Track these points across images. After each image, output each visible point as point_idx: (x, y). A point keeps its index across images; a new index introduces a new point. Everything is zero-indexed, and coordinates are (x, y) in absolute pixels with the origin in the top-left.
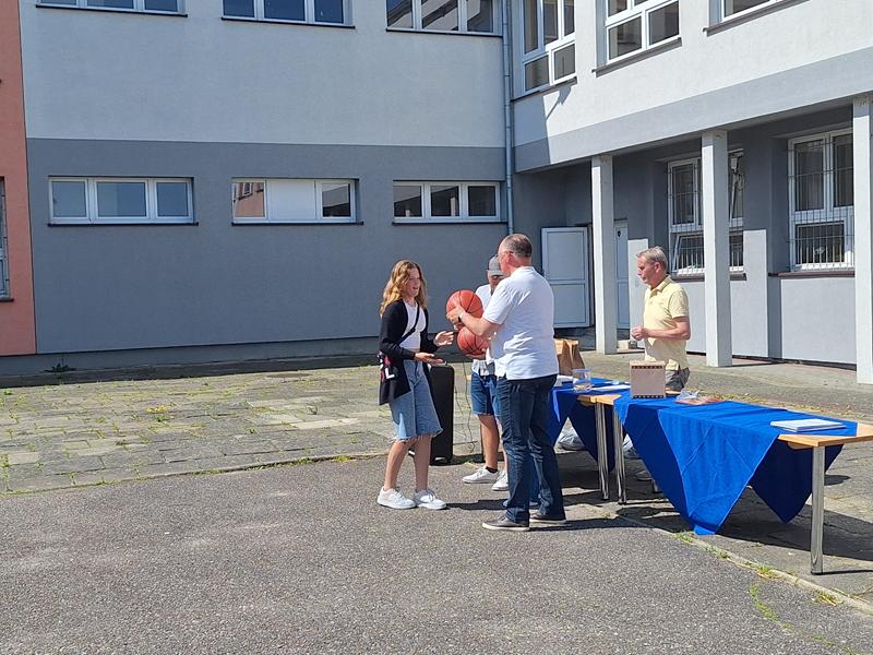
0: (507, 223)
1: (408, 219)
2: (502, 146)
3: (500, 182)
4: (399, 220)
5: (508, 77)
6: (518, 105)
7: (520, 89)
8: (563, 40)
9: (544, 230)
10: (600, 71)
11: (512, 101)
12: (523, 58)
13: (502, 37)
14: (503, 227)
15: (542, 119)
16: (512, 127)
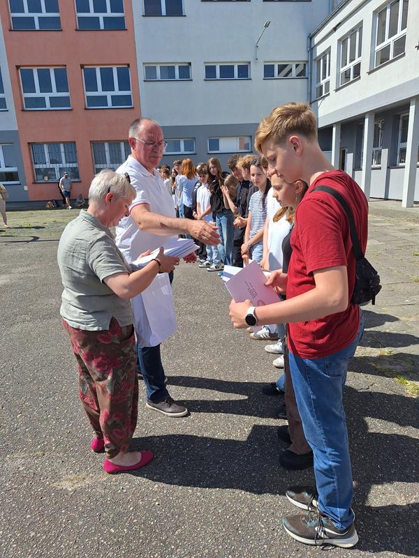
5: (310, 93)
6: (313, 105)
7: (314, 99)
8: (328, 78)
10: (337, 90)
11: (311, 103)
12: (315, 86)
13: (308, 78)
15: (317, 108)
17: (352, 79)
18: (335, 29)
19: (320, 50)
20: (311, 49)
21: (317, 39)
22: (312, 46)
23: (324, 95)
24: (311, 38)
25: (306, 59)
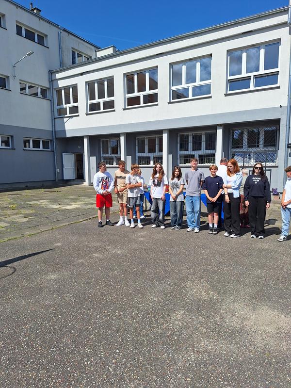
0: (54, 151)
1: (27, 148)
2: (51, 130)
3: (51, 140)
4: (25, 149)
5: (52, 111)
6: (56, 120)
7: (56, 116)
8: (72, 104)
9: (63, 154)
11: (54, 118)
12: (56, 107)
13: (51, 100)
14: (52, 153)
15: (64, 123)
16: (54, 125)
17: (102, 110)
18: (82, 74)
19: (62, 84)
20: (52, 81)
21: (58, 76)
22: (53, 79)
23: (68, 115)
24: (51, 73)
25: (48, 86)
